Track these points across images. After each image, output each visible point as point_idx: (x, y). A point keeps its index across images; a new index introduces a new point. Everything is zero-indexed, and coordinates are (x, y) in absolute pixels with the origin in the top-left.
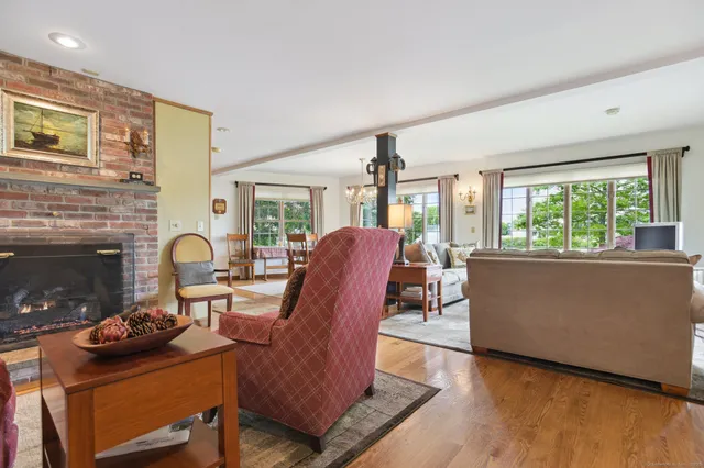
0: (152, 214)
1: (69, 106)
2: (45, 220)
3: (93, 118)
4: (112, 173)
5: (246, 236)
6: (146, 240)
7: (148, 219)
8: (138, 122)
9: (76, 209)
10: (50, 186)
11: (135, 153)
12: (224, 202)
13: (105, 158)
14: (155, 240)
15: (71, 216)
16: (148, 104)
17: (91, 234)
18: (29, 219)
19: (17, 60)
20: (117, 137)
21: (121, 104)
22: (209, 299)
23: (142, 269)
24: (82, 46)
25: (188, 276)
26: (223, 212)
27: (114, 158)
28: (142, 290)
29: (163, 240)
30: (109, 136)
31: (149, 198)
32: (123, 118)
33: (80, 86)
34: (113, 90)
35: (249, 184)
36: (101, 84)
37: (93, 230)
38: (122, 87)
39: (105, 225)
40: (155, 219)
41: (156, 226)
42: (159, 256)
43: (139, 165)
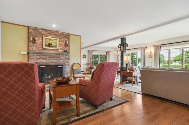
0: (69, 59)
1: (54, 38)
2: (50, 60)
3: (58, 39)
4: (61, 50)
5: (90, 63)
6: (67, 64)
7: (68, 60)
8: (66, 39)
9: (55, 58)
10: (51, 54)
11: (65, 46)
12: (85, 55)
13: (60, 47)
14: (69, 64)
15: (54, 59)
16: (68, 35)
17: (57, 63)
18: (47, 60)
19: (46, 30)
20: (62, 43)
21: (63, 36)
22: (80, 77)
23: (66, 70)
24: (56, 26)
25: (75, 72)
26: (85, 58)
27: (62, 47)
28: (67, 75)
29: (71, 64)
30: (61, 43)
31: (68, 55)
32: (63, 39)
33: (56, 33)
34: (62, 33)
35: (91, 51)
36: (59, 32)
37: (58, 62)
38: (63, 33)
39: (60, 61)
40: (69, 60)
41: (69, 61)
42: (70, 68)
43: (66, 49)
